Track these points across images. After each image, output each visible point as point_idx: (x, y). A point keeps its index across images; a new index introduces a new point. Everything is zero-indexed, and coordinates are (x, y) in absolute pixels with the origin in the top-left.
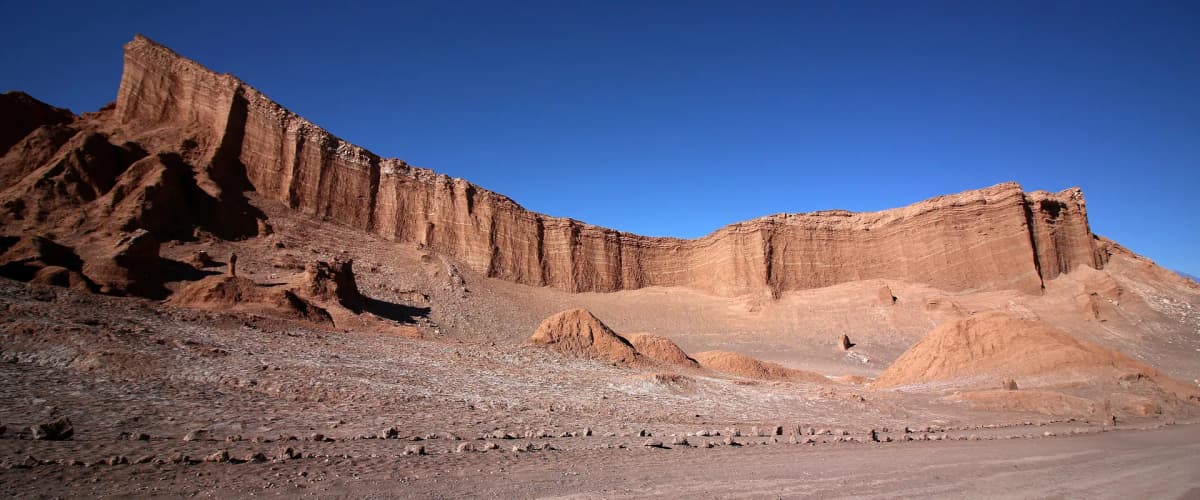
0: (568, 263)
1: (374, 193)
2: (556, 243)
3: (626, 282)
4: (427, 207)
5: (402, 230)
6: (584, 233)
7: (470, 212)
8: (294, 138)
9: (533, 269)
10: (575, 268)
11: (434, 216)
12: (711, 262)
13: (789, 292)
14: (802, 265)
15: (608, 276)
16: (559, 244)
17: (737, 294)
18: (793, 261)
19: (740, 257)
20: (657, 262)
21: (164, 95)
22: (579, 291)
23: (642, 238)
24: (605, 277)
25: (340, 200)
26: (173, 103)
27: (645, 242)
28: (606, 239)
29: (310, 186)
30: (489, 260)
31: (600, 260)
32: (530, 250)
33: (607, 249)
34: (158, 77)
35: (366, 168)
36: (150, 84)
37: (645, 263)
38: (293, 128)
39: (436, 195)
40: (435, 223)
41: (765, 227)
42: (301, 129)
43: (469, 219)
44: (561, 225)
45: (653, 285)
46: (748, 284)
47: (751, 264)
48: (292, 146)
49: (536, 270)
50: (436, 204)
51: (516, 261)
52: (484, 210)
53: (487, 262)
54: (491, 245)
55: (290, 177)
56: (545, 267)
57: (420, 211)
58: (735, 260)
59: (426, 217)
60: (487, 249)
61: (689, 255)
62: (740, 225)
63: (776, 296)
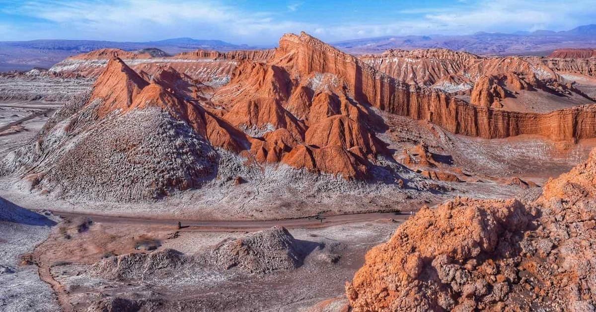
0: (487, 127)
1: (408, 101)
2: (482, 118)
3: (511, 133)
4: (429, 106)
5: (420, 116)
6: (494, 113)
7: (447, 107)
8: (379, 81)
9: (472, 130)
10: (490, 129)
11: (432, 109)
12: (549, 125)
13: (582, 140)
14: (589, 128)
15: (504, 131)
16: (483, 119)
17: (560, 140)
18: (586, 126)
19: (562, 124)
20: (525, 123)
21: (322, 61)
22: (492, 138)
23: (519, 113)
24: (502, 132)
25: (396, 104)
26: (326, 64)
27: (520, 115)
28: (503, 116)
29: (386, 100)
30: (455, 127)
31: (500, 124)
32: (471, 122)
33: (503, 120)
34: (318, 53)
35: (405, 90)
36: (315, 56)
37: (520, 124)
38: (378, 78)
39: (432, 100)
40: (433, 112)
41: (574, 112)
42: (381, 77)
43: (446, 110)
44: (484, 110)
45: (523, 134)
46: (565, 137)
47: (566, 128)
48: (378, 85)
49: (474, 130)
50: (432, 104)
51: (466, 127)
52: (453, 105)
53: (454, 128)
54: (456, 121)
55: (379, 97)
56: (477, 129)
57: (426, 107)
58: (560, 126)
59: (429, 110)
60: (454, 123)
61: (539, 120)
62: (563, 110)
63: (576, 142)
